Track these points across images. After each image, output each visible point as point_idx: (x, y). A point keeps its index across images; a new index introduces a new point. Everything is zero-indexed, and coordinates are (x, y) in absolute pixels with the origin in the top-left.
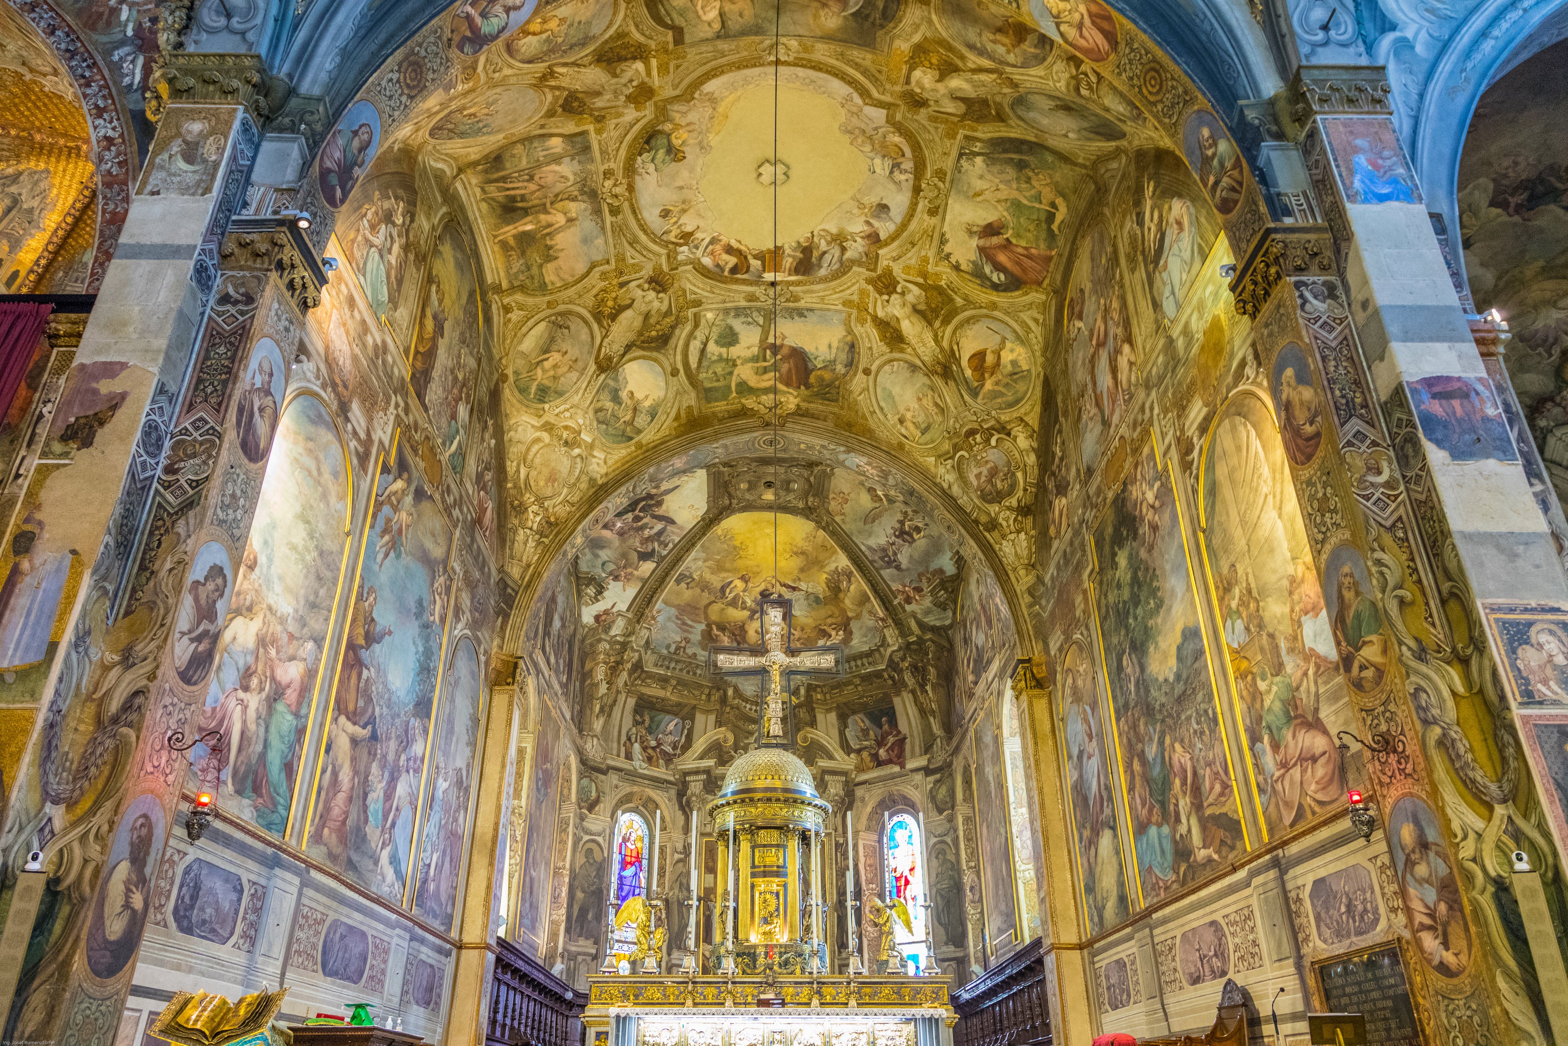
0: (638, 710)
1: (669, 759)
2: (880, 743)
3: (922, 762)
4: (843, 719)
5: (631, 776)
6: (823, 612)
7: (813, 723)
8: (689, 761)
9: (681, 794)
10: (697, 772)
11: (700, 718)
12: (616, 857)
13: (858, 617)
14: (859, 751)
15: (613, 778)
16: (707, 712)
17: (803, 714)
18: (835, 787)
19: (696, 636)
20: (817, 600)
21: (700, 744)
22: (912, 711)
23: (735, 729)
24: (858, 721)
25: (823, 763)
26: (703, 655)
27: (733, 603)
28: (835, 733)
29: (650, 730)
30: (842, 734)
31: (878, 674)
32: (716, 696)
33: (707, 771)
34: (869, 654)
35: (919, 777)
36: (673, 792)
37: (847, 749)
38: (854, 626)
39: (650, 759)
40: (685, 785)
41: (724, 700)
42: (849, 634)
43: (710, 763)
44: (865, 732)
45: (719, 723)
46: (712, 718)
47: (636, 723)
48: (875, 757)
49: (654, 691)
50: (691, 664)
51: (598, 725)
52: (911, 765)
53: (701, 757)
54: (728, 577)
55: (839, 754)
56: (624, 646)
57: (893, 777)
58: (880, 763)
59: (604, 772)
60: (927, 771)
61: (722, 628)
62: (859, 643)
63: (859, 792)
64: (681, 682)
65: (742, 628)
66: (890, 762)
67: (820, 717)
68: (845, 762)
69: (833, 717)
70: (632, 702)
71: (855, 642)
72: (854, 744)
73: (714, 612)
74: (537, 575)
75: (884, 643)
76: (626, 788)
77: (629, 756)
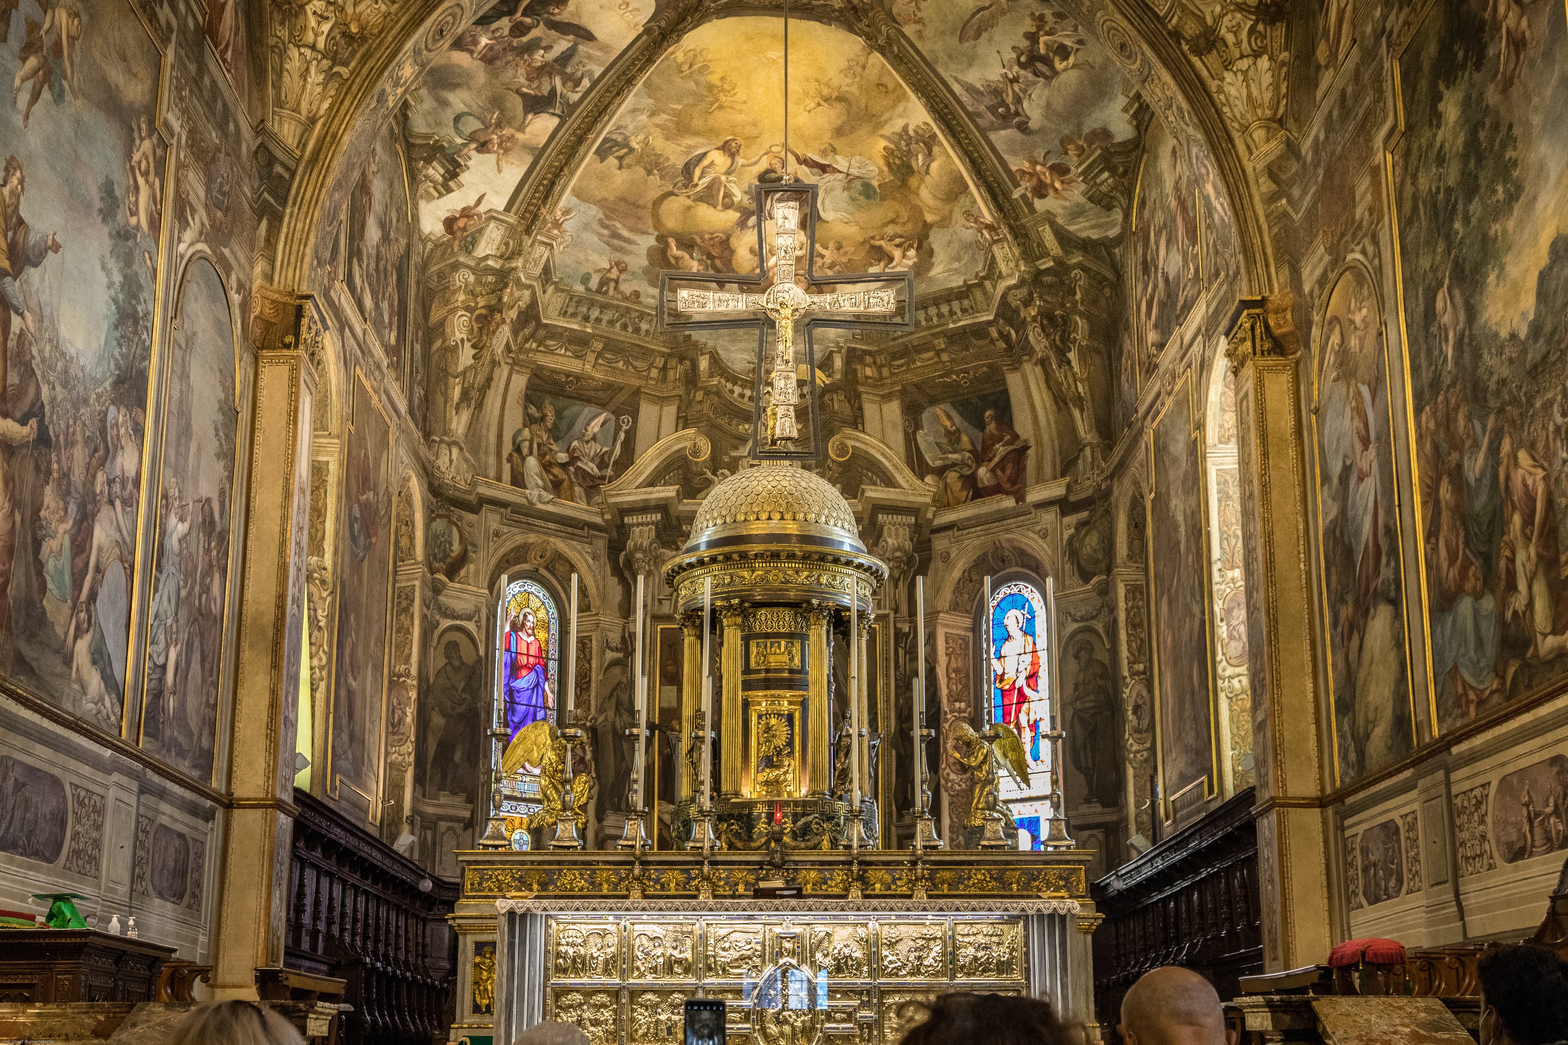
0: (532, 396)
1: (592, 485)
2: (980, 456)
3: (1056, 490)
4: (912, 412)
5: (524, 514)
6: (880, 212)
7: (857, 421)
8: (629, 490)
9: (616, 547)
10: (644, 508)
11: (647, 412)
12: (501, 657)
13: (945, 222)
14: (940, 472)
15: (492, 519)
16: (662, 400)
17: (838, 404)
18: (897, 534)
19: (638, 260)
20: (867, 191)
21: (648, 459)
22: (1041, 397)
23: (713, 432)
24: (940, 417)
25: (875, 492)
26: (650, 295)
27: (708, 196)
28: (897, 438)
29: (556, 434)
30: (910, 440)
31: (979, 331)
32: (677, 371)
33: (662, 507)
35: (1049, 517)
36: (601, 545)
37: (919, 467)
38: (937, 240)
39: (556, 486)
40: (622, 531)
41: (691, 379)
42: (926, 255)
43: (668, 492)
44: (953, 437)
45: (683, 421)
46: (670, 411)
47: (530, 421)
48: (970, 481)
49: (561, 361)
50: (629, 312)
51: (459, 423)
52: (1034, 496)
53: (652, 482)
54: (697, 144)
55: (904, 476)
56: (503, 277)
57: (1002, 516)
58: (978, 493)
59: (474, 509)
60: (1065, 506)
61: (687, 244)
62: (945, 272)
63: (940, 543)
64: (611, 345)
65: (725, 244)
66: (996, 490)
67: (870, 410)
68: (915, 490)
69: (893, 409)
70: (520, 382)
71: (938, 270)
72: (932, 458)
73: (672, 213)
74: (328, 140)
75: (992, 272)
76: (517, 538)
77: (518, 480)
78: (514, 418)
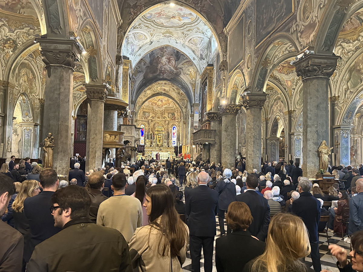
1: (147, 118)
2: (173, 117)
3: (177, 121)
4: (168, 114)
5: (142, 121)
6: (166, 102)
7: (165, 114)
8: (149, 118)
9: (148, 122)
10: (150, 120)
13: (171, 103)
16: (151, 112)
17: (163, 113)
18: (167, 122)
19: (150, 104)
21: (150, 116)
23: (155, 114)
24: (170, 114)
25: (166, 119)
27: (155, 100)
29: (144, 115)
30: (168, 116)
31: (173, 110)
33: (151, 119)
34: (172, 107)
37: (169, 118)
38: (170, 104)
39: (145, 119)
40: (149, 121)
41: (154, 111)
44: (171, 116)
45: (153, 114)
48: (172, 119)
49: (145, 110)
50: (150, 107)
52: (176, 121)
53: (151, 118)
55: (168, 118)
57: (174, 122)
58: (172, 120)
62: (171, 106)
63: (170, 123)
64: (148, 109)
66: (174, 120)
68: (169, 119)
70: (142, 112)
73: (153, 101)
75: (174, 106)
77: (142, 119)
78: (142, 114)
